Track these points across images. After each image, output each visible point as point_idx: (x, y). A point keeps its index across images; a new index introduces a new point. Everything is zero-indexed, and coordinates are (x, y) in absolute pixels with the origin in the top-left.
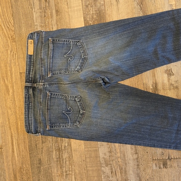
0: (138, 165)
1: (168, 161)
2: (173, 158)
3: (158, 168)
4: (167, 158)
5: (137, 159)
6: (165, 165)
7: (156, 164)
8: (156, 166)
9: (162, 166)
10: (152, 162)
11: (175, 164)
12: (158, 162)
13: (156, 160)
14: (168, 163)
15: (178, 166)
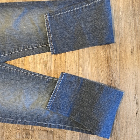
0: (3, 133)
1: (31, 132)
2: (35, 129)
3: (21, 138)
4: (30, 129)
5: (3, 127)
6: (27, 135)
7: (19, 134)
8: (19, 135)
9: (24, 136)
10: (16, 131)
11: (37, 136)
12: (22, 132)
13: (20, 129)
14: (30, 134)
15: (39, 137)
